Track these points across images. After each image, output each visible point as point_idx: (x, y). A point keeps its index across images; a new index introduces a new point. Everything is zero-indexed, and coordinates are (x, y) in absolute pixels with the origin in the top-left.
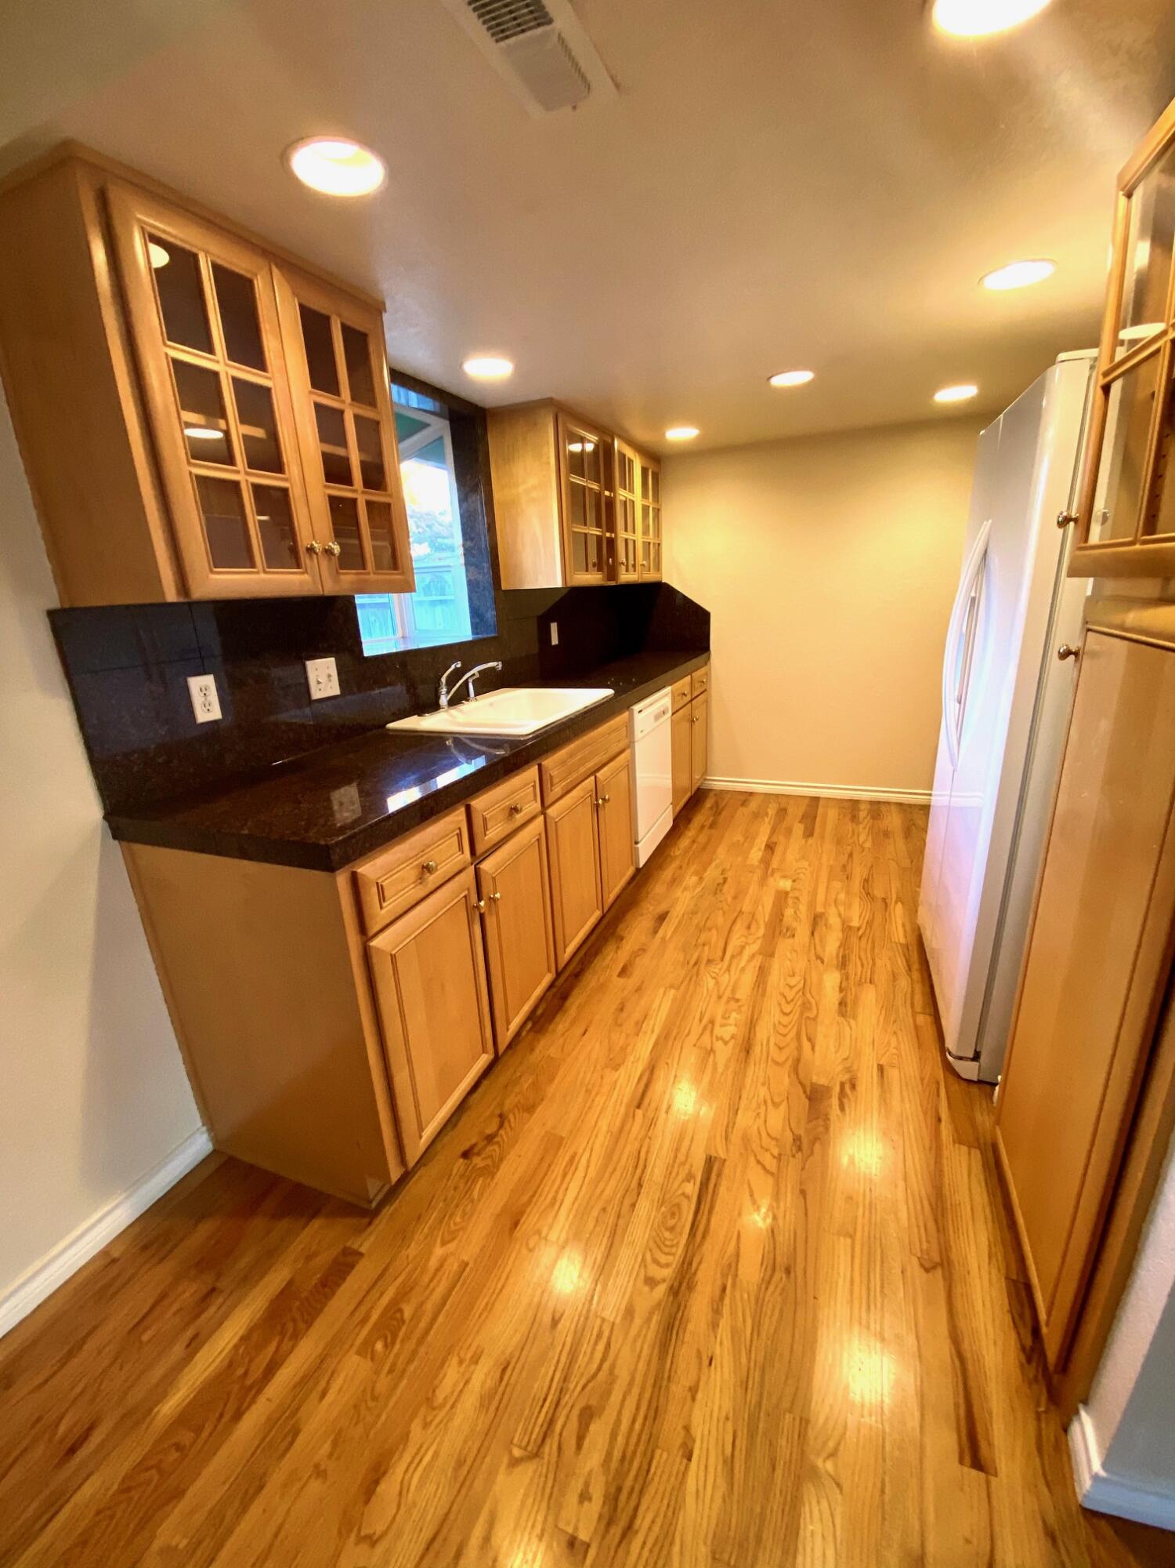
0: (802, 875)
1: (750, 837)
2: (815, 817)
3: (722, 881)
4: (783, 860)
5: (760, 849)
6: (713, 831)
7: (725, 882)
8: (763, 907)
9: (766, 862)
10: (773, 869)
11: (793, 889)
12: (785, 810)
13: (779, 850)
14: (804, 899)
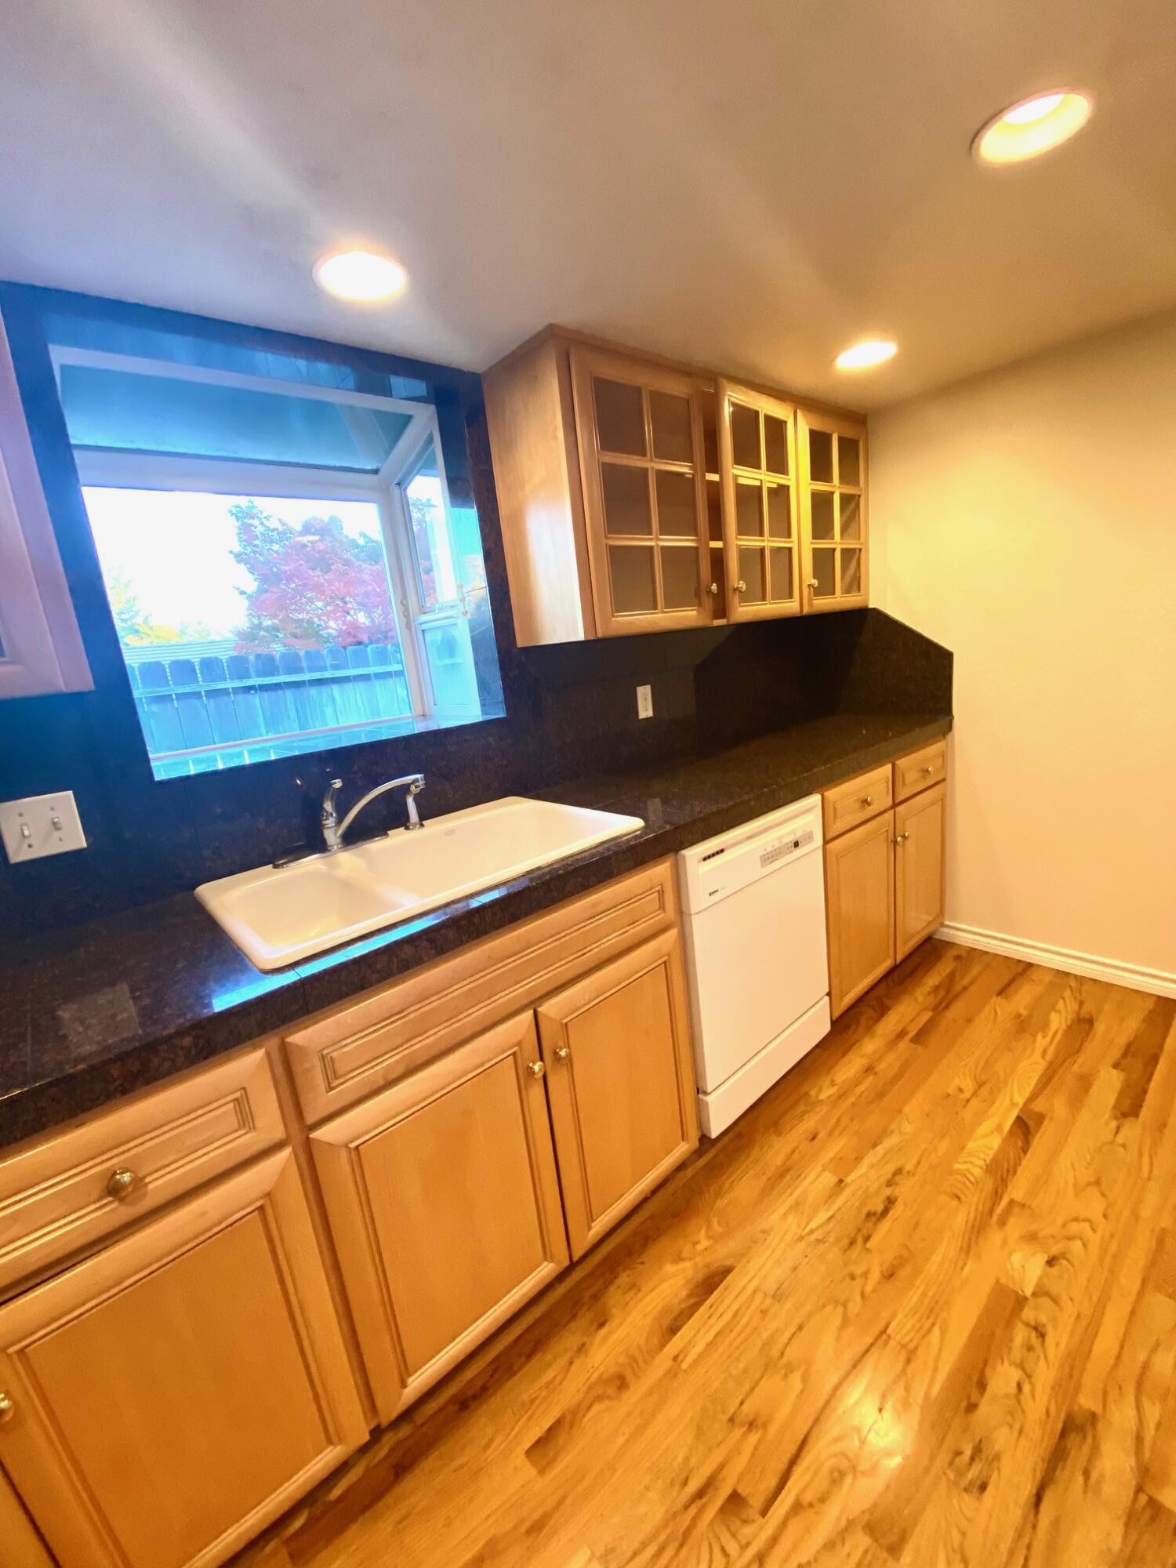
0: (1077, 1246)
1: (987, 1085)
2: (1154, 1060)
3: (880, 1208)
4: (1042, 1181)
5: (999, 1128)
6: (919, 1048)
7: (886, 1211)
8: (943, 1333)
9: (1001, 1172)
10: (1012, 1202)
11: (1040, 1292)
12: (1090, 1022)
13: (1042, 1141)
14: (1058, 1342)
